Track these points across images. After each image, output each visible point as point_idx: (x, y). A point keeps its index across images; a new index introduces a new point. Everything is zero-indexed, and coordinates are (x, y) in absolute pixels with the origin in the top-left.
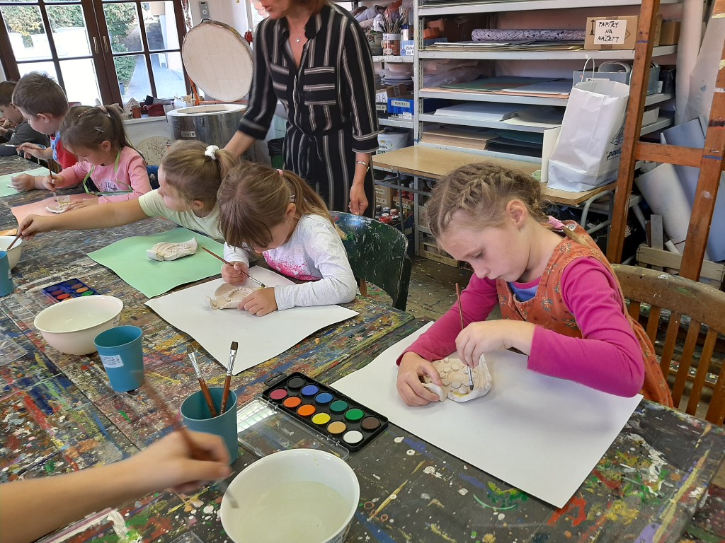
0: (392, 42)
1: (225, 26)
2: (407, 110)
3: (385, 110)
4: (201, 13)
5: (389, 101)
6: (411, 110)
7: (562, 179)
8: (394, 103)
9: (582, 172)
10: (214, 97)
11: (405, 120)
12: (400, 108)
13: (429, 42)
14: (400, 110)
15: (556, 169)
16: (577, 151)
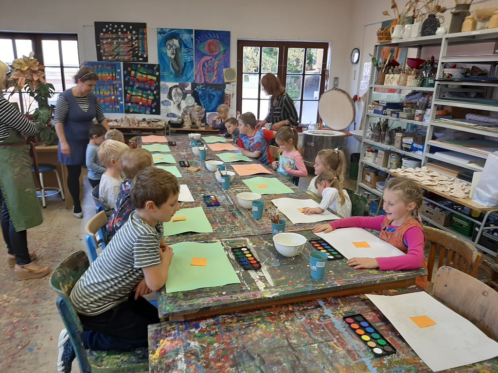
0: (420, 114)
1: (344, 92)
2: (420, 150)
3: (410, 148)
4: (334, 83)
5: (413, 143)
6: (422, 150)
7: (480, 197)
8: (415, 145)
9: (490, 196)
10: (330, 127)
11: (418, 155)
12: (417, 148)
13: (438, 117)
14: (417, 149)
15: (477, 193)
16: (488, 185)
